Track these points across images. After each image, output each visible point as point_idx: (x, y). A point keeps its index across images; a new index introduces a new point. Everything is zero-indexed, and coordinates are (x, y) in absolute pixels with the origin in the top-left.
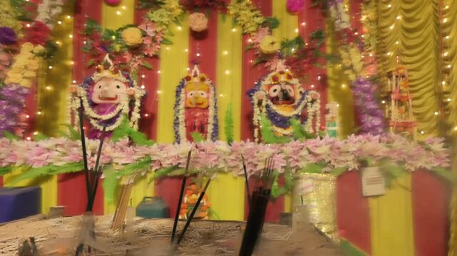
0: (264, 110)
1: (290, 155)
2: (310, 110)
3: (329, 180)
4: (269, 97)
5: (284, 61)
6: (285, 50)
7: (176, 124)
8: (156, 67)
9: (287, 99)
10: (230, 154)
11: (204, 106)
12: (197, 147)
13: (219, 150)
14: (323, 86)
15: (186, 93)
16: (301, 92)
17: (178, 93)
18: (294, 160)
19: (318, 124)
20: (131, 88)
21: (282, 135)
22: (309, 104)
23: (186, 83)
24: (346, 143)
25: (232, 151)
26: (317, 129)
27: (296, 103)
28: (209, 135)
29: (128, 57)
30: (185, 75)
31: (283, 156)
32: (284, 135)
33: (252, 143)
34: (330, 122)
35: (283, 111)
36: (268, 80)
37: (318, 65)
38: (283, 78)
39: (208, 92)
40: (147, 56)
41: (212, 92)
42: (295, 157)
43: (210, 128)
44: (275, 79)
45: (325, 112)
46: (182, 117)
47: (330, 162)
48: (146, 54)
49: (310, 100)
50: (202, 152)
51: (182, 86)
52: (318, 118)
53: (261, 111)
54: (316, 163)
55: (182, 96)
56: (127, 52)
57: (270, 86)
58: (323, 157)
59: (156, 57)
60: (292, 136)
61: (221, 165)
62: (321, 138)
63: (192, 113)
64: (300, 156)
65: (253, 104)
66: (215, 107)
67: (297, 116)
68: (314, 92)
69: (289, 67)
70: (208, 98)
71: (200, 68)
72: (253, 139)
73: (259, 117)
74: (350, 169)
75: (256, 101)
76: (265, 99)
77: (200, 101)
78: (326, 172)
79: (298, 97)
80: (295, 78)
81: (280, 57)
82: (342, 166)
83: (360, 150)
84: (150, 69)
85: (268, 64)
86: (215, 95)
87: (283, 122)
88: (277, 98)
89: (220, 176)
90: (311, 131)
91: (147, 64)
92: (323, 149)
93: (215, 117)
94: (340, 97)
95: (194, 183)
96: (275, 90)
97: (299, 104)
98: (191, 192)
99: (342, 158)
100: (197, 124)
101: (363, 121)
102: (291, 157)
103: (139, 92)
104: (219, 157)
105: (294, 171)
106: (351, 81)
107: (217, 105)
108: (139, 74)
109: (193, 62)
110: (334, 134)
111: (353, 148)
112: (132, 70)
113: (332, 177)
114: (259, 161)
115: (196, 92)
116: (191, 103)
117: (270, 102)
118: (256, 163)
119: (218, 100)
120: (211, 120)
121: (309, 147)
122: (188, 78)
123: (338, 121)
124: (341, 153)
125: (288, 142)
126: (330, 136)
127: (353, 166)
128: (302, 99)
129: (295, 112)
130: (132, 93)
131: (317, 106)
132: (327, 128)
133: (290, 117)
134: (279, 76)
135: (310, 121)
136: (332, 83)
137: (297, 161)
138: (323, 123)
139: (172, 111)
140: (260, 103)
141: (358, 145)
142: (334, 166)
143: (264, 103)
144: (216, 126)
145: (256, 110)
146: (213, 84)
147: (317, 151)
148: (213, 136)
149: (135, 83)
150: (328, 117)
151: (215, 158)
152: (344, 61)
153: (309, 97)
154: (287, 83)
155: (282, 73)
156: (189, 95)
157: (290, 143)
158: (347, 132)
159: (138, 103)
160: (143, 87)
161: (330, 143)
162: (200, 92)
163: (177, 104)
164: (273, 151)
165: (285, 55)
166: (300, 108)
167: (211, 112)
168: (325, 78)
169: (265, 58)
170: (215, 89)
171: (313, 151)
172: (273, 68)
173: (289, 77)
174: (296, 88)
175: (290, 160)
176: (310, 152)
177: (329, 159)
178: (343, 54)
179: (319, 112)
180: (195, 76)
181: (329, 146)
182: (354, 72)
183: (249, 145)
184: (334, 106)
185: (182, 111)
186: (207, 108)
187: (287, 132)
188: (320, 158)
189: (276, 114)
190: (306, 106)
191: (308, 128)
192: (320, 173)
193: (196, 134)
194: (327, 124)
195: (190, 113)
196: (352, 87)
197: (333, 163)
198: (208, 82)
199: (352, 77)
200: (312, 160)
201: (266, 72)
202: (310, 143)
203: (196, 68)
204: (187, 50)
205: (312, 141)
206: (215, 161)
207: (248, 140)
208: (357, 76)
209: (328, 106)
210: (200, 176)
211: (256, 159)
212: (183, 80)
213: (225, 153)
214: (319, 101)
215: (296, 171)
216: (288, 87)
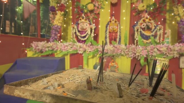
0: (139, 33)
1: (149, 51)
2: (158, 33)
3: (165, 61)
4: (141, 28)
5: (148, 13)
6: (148, 9)
7: (106, 38)
8: (99, 17)
9: (149, 29)
10: (126, 49)
11: (116, 31)
12: (114, 46)
13: (122, 48)
14: (164, 23)
15: (109, 27)
16: (154, 26)
17: (107, 27)
18: (151, 52)
19: (162, 39)
20: (91, 25)
22: (158, 31)
23: (109, 23)
24: (174, 46)
25: (127, 48)
26: (161, 41)
27: (152, 30)
28: (117, 42)
29: (89, 14)
31: (147, 51)
32: (147, 43)
33: (134, 45)
34: (166, 38)
35: (147, 33)
36: (141, 21)
37: (162, 14)
38: (147, 20)
39: (117, 26)
40: (96, 14)
41: (119, 26)
42: (152, 51)
43: (118, 40)
44: (144, 21)
45: (164, 33)
46: (108, 36)
47: (166, 54)
48: (95, 13)
49: (159, 29)
50: (116, 48)
51: (108, 24)
52: (162, 36)
53: (138, 33)
54: (160, 54)
55: (108, 28)
56: (89, 13)
57: (141, 24)
58: (164, 52)
59: (99, 14)
60: (150, 43)
61: (123, 53)
62: (163, 45)
63: (112, 34)
64: (154, 51)
65: (135, 31)
66: (120, 32)
67: (153, 35)
68: (160, 26)
69: (150, 16)
70: (117, 29)
73: (137, 37)
74: (175, 57)
75: (136, 30)
76: (139, 29)
77: (115, 30)
78: (164, 58)
79: (153, 28)
80: (152, 20)
81: (146, 12)
82: (172, 56)
83: (180, 49)
84: (97, 18)
85: (141, 15)
86: (120, 27)
87: (147, 38)
88: (144, 28)
89: (122, 57)
90: (158, 41)
91: (96, 17)
92: (163, 49)
93: (120, 36)
94: (171, 27)
95: (113, 59)
96: (144, 25)
97: (154, 31)
98: (112, 62)
99: (172, 53)
100: (113, 38)
101: (182, 38)
102: (150, 51)
103: (93, 26)
104: (122, 50)
105: (150, 57)
106: (178, 21)
107: (121, 31)
108: (93, 20)
109: (112, 15)
111: (177, 49)
112: (91, 19)
113: (168, 60)
114: (137, 52)
115: (113, 26)
116: (111, 30)
117: (141, 30)
118: (135, 53)
120: (118, 37)
121: (158, 48)
122: (110, 21)
123: (170, 37)
124: (171, 51)
125: (149, 46)
126: (167, 44)
127: (176, 55)
128: (155, 28)
129: (152, 34)
130: (91, 27)
131: (162, 31)
132: (165, 40)
133: (149, 36)
134: (146, 19)
135: (158, 38)
136: (168, 22)
137: (152, 53)
138: (164, 38)
139: (104, 34)
140: (138, 30)
141: (179, 48)
142: (168, 56)
143: (139, 31)
144: (120, 39)
145: (136, 33)
146: (119, 23)
147: (161, 49)
148: (119, 42)
149: (92, 24)
150: (166, 36)
151: (120, 50)
152: (175, 12)
153: (158, 28)
154: (149, 22)
155: (147, 18)
156: (110, 28)
157: (150, 46)
158: (173, 43)
159: (93, 31)
161: (166, 46)
162: (114, 26)
163: (106, 31)
164: (143, 49)
165: (148, 11)
166: (154, 32)
167: (118, 34)
168: (165, 19)
169: (140, 12)
170: (120, 25)
172: (143, 16)
173: (150, 20)
174: (153, 23)
175: (149, 52)
176: (158, 50)
177: (166, 53)
178: (175, 9)
179: (162, 34)
180: (113, 20)
181: (166, 48)
182: (180, 17)
183: (133, 46)
184: (169, 31)
185: (108, 33)
186: (117, 32)
187: (148, 41)
188: (162, 52)
189: (144, 34)
190: (157, 31)
191: (157, 40)
192: (161, 58)
193: (113, 42)
194: (165, 38)
195: (111, 34)
196: (178, 23)
197: (167, 54)
198: (117, 23)
199: (179, 19)
200: (158, 53)
201: (140, 18)
202: (158, 46)
203: (113, 18)
204: (109, 11)
205: (159, 45)
206: (120, 52)
207: (133, 44)
208: (181, 19)
209: (166, 31)
210: (115, 57)
211: (136, 52)
212: (108, 22)
213: (124, 49)
214: (162, 29)
215: (152, 57)
216: (149, 24)
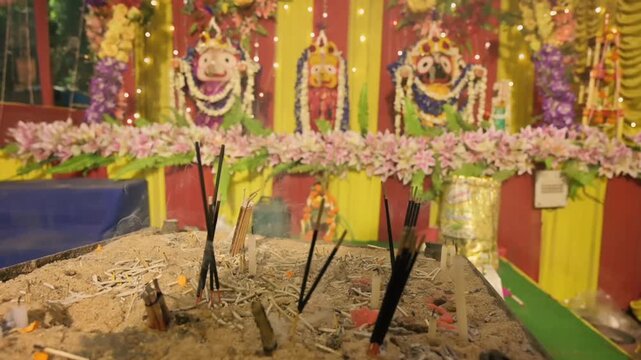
0: (410, 91)
1: (441, 152)
2: (471, 93)
3: (490, 186)
4: (416, 73)
5: (440, 22)
6: (442, 6)
7: (298, 107)
8: (273, 33)
9: (441, 76)
10: (364, 148)
11: (332, 85)
12: (322, 138)
13: (351, 144)
14: (492, 56)
15: (309, 68)
16: (461, 67)
17: (300, 67)
18: (446, 158)
19: (481, 111)
20: (243, 62)
21: (431, 125)
22: (471, 84)
23: (309, 54)
24: (518, 138)
25: (367, 146)
26: (480, 118)
27: (453, 82)
28: (338, 123)
29: (237, 19)
30: (308, 44)
31: (432, 152)
32: (435, 125)
33: (392, 135)
34: (497, 108)
35: (435, 92)
36: (417, 50)
37: (487, 28)
38: (436, 47)
39: (338, 66)
40: (261, 19)
41: (342, 66)
42: (447, 155)
43: (339, 114)
44: (426, 48)
45: (491, 93)
46: (304, 100)
47: (493, 162)
48: (259, 14)
49: (472, 77)
50: (329, 145)
51: (304, 58)
52: (482, 103)
53: (405, 92)
54: (474, 164)
55: (305, 71)
56: (235, 14)
57: (419, 58)
58: (486, 155)
59: (272, 19)
60: (444, 126)
61: (353, 162)
62: (484, 131)
63: (317, 94)
64: (455, 154)
65: (395, 83)
66: (346, 87)
67: (454, 100)
68: (478, 67)
69: (447, 31)
70: (337, 74)
71: (327, 35)
72: (393, 131)
73: (403, 100)
74: (520, 173)
75: (399, 79)
76: (411, 76)
77: (327, 79)
78: (488, 176)
79: (457, 73)
80: (454, 46)
81: (435, 17)
82: (511, 168)
83: (537, 148)
84: (265, 36)
85: (417, 27)
86: (346, 70)
87: (434, 107)
88: (428, 75)
89: (352, 175)
90: (471, 120)
91: (262, 30)
92: (485, 146)
93: (346, 100)
94: (515, 72)
95: (319, 183)
96: (425, 65)
97: (457, 83)
98: (315, 193)
99: (511, 158)
100: (323, 107)
101: (545, 108)
102: (441, 155)
103: (252, 66)
104: (349, 153)
105: (444, 172)
106: (533, 51)
107: (349, 84)
108: (252, 43)
109: (318, 26)
110: (502, 124)
111: (526, 145)
112: (243, 37)
113: (495, 183)
114: (399, 158)
115: (323, 67)
116: (316, 81)
117: (417, 81)
118: (395, 160)
119: (350, 78)
120: (340, 103)
121: (468, 142)
122: (312, 49)
123: (509, 107)
124: (509, 151)
125: (440, 135)
126: (497, 128)
127: (525, 168)
128: (462, 76)
129: (451, 95)
130: (244, 68)
131: (482, 85)
132: (492, 115)
133: (444, 102)
134: (431, 44)
135: (470, 107)
136: (504, 53)
137: (450, 160)
138: (488, 108)
139: (292, 92)
140: (404, 82)
141: (534, 141)
142: (498, 168)
143: (410, 83)
144: (346, 111)
145: (399, 91)
146: (344, 56)
147: (478, 148)
148: (342, 124)
149: (247, 55)
150: (495, 101)
151: (345, 153)
152: (526, 22)
153: (471, 75)
154: (442, 54)
155: (436, 39)
156: (313, 71)
157: (442, 136)
158: (520, 122)
159: (251, 82)
160: (256, 59)
161: (496, 138)
162: (327, 67)
163: (298, 82)
164: (420, 146)
165: (441, 14)
166: (458, 89)
167: (341, 93)
168: (495, 45)
169: (415, 18)
170: (346, 63)
171: (472, 148)
172: (424, 32)
173: (446, 46)
174: (454, 62)
175: (440, 158)
176: (468, 149)
177: (493, 158)
178: (526, 11)
179: (483, 95)
180: (322, 45)
181: (494, 142)
182: (539, 37)
183: (389, 137)
184: (506, 86)
185: (305, 91)
186: (336, 88)
187: (438, 120)
188: (481, 157)
189: (425, 97)
190: (466, 86)
191: (467, 116)
192: (479, 176)
193: (321, 122)
194: (493, 110)
195: (314, 93)
196: (533, 59)
197: (497, 163)
198: (337, 53)
199: (535, 45)
200: (470, 159)
201: (415, 38)
202: (469, 138)
203: (322, 34)
204: (310, 9)
205: (471, 134)
206: (345, 156)
207: (387, 131)
208: (542, 45)
209: (496, 86)
210: (326, 174)
211: (396, 156)
212: (306, 51)
213: (357, 147)
214: (485, 79)
215: (448, 173)
216: (443, 60)
